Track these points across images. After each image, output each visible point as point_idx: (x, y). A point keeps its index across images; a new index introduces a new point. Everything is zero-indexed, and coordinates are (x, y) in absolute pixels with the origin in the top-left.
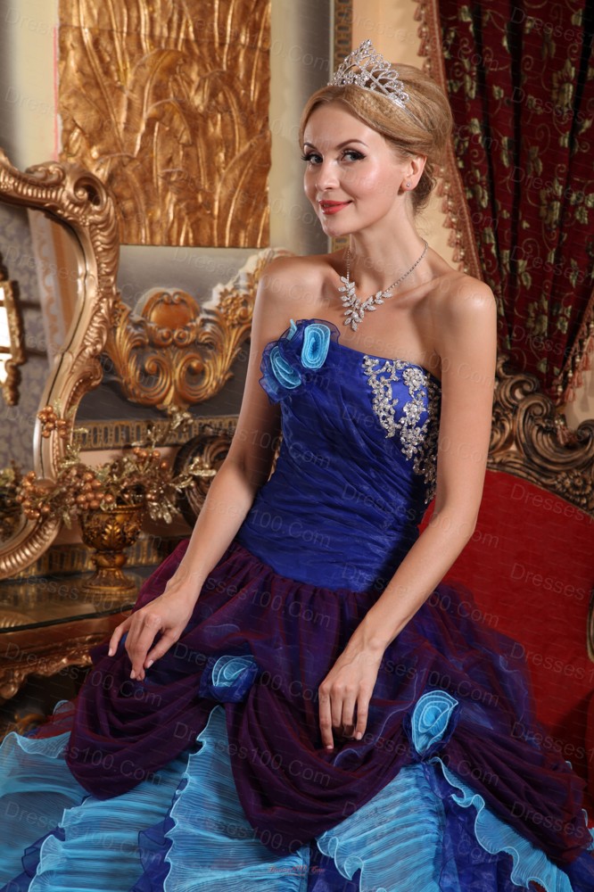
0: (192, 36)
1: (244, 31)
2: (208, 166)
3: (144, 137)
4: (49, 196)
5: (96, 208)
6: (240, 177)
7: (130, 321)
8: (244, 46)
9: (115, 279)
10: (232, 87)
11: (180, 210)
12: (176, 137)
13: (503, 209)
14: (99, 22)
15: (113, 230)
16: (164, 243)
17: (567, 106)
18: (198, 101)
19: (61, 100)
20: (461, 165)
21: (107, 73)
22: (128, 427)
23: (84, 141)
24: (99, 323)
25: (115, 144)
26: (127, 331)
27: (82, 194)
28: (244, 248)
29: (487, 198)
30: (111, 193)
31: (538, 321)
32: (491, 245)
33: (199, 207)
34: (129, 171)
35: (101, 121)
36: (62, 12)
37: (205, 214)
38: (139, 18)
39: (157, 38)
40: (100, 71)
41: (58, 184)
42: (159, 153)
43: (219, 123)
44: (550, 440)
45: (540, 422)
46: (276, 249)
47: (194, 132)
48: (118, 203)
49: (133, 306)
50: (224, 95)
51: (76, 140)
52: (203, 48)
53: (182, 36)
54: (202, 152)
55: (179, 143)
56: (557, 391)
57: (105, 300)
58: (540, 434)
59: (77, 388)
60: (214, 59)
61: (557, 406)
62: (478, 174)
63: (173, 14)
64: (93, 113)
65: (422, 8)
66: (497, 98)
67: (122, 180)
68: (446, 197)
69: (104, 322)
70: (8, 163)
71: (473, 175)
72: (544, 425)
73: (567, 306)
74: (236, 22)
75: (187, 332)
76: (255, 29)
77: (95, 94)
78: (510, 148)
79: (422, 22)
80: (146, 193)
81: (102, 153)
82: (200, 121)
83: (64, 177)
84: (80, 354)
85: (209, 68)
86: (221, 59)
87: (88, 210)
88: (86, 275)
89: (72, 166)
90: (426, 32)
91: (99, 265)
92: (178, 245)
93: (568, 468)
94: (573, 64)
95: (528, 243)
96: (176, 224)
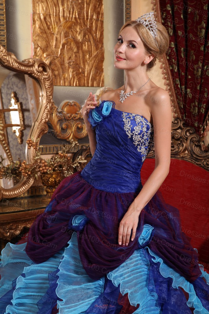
0: (77, 16)
1: (95, 14)
2: (83, 60)
3: (61, 50)
4: (30, 69)
5: (45, 73)
6: (94, 63)
7: (58, 112)
8: (95, 19)
9: (52, 97)
10: (91, 33)
11: (74, 74)
12: (72, 50)
13: (182, 72)
14: (46, 12)
15: (51, 81)
16: (69, 85)
17: (203, 37)
18: (79, 38)
19: (33, 38)
20: (168, 58)
21: (49, 28)
22: (57, 147)
23: (41, 51)
24: (47, 112)
25: (52, 52)
26: (56, 115)
27: (41, 69)
28: (96, 87)
29: (177, 68)
30: (50, 69)
31: (194, 109)
32: (178, 84)
33: (80, 73)
34: (56, 61)
35: (47, 45)
36: (33, 8)
37: (82, 76)
38: (59, 11)
39: (65, 17)
40: (46, 28)
41: (32, 66)
42: (66, 55)
43: (87, 45)
44: (199, 149)
45: (195, 143)
46: (106, 87)
47: (78, 48)
48: (53, 72)
49: (58, 106)
50: (88, 36)
51: (39, 51)
52: (81, 20)
53: (74, 16)
54: (81, 55)
55: (73, 52)
56: (201, 133)
57: (49, 104)
58: (195, 147)
59: (40, 133)
60: (84, 24)
61: (201, 138)
62: (174, 61)
63: (71, 9)
64: (44, 42)
65: (154, 6)
66: (180, 35)
67: (54, 64)
68: (163, 69)
69: (49, 111)
70: (16, 59)
71: (172, 61)
72: (197, 144)
73: (204, 104)
74: (92, 11)
75: (76, 115)
76: (98, 14)
77: (45, 36)
78: (184, 52)
79: (154, 11)
80: (62, 68)
81: (47, 55)
82: (80, 45)
83: (35, 63)
84: (41, 122)
85: (83, 27)
86: (87, 24)
87: (43, 74)
88: (42, 96)
89: (37, 59)
90: (156, 14)
91: (47, 93)
92: (73, 86)
93: (205, 158)
94: (205, 23)
95: (190, 83)
96: (72, 79)
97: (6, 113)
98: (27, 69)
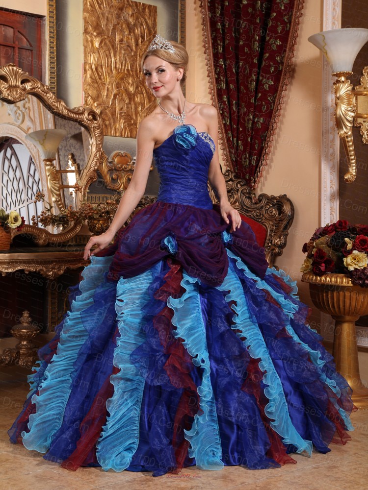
0: (130, 68)
2: (135, 111)
3: (113, 100)
5: (96, 122)
7: (108, 161)
9: (102, 146)
10: (143, 85)
11: (125, 125)
12: (124, 101)
13: (234, 125)
14: (97, 62)
15: (101, 130)
16: (120, 136)
17: (253, 89)
18: (131, 89)
19: (84, 87)
20: (221, 112)
21: (100, 78)
23: (92, 100)
24: (96, 160)
26: (107, 164)
27: (91, 117)
29: (229, 121)
30: (101, 118)
31: (245, 161)
32: (230, 137)
33: (132, 125)
34: (107, 111)
35: (98, 95)
36: (85, 58)
37: (134, 126)
38: (111, 61)
39: (117, 69)
40: (98, 78)
41: (82, 113)
42: (118, 106)
43: (139, 97)
47: (130, 99)
48: (103, 121)
49: (109, 156)
50: (141, 88)
51: (90, 100)
52: (133, 72)
53: (126, 68)
54: (133, 106)
55: (125, 103)
57: (98, 152)
58: (246, 199)
59: (88, 181)
60: (137, 76)
61: (252, 190)
63: (123, 61)
64: (95, 91)
65: (208, 62)
66: (231, 88)
67: (105, 114)
70: (65, 106)
72: (247, 196)
75: (127, 166)
77: (96, 85)
78: (236, 105)
80: (113, 119)
81: (98, 105)
82: (132, 96)
83: (84, 111)
84: (89, 170)
85: (135, 79)
86: (140, 76)
87: (93, 122)
88: (92, 144)
89: (87, 108)
91: (96, 141)
93: (255, 210)
94: (255, 75)
95: (242, 135)
96: (124, 130)
97: (63, 175)
98: (77, 116)
